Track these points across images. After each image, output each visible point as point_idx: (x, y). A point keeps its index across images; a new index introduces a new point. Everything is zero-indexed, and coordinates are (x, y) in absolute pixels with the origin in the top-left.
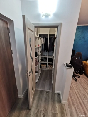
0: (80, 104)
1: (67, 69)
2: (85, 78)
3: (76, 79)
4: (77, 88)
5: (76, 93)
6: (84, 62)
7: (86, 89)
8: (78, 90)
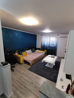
0: (21, 84)
1: (5, 67)
2: (19, 65)
3: (13, 70)
4: (16, 75)
5: (16, 80)
6: (14, 54)
7: (21, 72)
8: (17, 77)
